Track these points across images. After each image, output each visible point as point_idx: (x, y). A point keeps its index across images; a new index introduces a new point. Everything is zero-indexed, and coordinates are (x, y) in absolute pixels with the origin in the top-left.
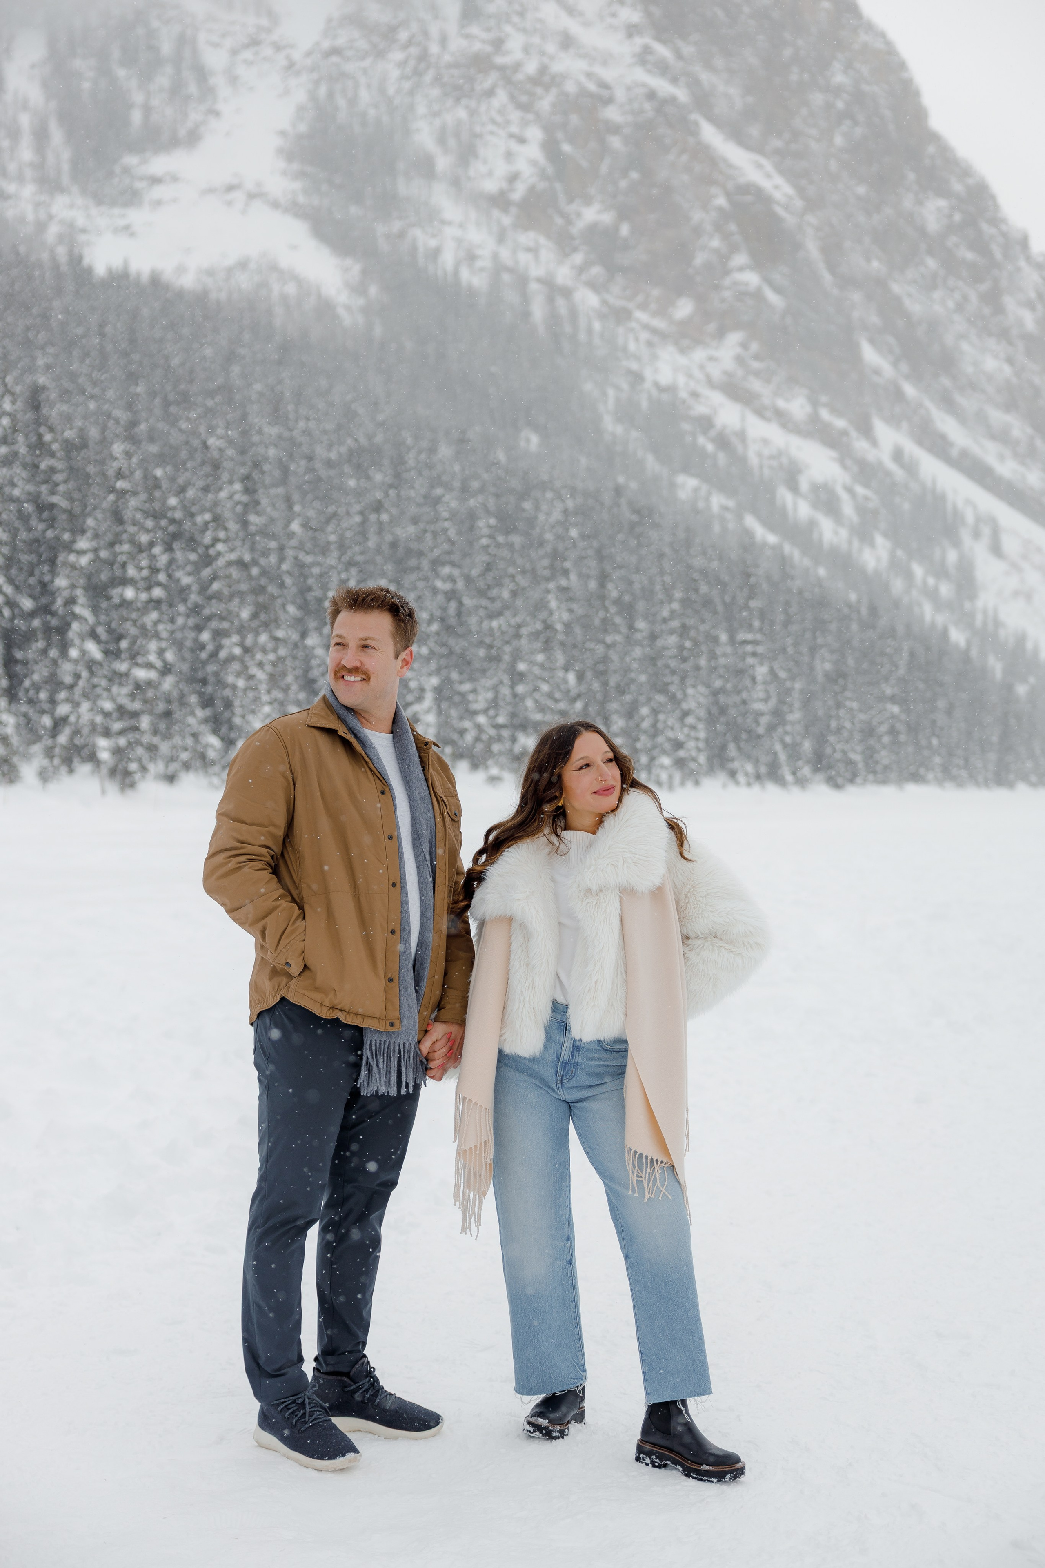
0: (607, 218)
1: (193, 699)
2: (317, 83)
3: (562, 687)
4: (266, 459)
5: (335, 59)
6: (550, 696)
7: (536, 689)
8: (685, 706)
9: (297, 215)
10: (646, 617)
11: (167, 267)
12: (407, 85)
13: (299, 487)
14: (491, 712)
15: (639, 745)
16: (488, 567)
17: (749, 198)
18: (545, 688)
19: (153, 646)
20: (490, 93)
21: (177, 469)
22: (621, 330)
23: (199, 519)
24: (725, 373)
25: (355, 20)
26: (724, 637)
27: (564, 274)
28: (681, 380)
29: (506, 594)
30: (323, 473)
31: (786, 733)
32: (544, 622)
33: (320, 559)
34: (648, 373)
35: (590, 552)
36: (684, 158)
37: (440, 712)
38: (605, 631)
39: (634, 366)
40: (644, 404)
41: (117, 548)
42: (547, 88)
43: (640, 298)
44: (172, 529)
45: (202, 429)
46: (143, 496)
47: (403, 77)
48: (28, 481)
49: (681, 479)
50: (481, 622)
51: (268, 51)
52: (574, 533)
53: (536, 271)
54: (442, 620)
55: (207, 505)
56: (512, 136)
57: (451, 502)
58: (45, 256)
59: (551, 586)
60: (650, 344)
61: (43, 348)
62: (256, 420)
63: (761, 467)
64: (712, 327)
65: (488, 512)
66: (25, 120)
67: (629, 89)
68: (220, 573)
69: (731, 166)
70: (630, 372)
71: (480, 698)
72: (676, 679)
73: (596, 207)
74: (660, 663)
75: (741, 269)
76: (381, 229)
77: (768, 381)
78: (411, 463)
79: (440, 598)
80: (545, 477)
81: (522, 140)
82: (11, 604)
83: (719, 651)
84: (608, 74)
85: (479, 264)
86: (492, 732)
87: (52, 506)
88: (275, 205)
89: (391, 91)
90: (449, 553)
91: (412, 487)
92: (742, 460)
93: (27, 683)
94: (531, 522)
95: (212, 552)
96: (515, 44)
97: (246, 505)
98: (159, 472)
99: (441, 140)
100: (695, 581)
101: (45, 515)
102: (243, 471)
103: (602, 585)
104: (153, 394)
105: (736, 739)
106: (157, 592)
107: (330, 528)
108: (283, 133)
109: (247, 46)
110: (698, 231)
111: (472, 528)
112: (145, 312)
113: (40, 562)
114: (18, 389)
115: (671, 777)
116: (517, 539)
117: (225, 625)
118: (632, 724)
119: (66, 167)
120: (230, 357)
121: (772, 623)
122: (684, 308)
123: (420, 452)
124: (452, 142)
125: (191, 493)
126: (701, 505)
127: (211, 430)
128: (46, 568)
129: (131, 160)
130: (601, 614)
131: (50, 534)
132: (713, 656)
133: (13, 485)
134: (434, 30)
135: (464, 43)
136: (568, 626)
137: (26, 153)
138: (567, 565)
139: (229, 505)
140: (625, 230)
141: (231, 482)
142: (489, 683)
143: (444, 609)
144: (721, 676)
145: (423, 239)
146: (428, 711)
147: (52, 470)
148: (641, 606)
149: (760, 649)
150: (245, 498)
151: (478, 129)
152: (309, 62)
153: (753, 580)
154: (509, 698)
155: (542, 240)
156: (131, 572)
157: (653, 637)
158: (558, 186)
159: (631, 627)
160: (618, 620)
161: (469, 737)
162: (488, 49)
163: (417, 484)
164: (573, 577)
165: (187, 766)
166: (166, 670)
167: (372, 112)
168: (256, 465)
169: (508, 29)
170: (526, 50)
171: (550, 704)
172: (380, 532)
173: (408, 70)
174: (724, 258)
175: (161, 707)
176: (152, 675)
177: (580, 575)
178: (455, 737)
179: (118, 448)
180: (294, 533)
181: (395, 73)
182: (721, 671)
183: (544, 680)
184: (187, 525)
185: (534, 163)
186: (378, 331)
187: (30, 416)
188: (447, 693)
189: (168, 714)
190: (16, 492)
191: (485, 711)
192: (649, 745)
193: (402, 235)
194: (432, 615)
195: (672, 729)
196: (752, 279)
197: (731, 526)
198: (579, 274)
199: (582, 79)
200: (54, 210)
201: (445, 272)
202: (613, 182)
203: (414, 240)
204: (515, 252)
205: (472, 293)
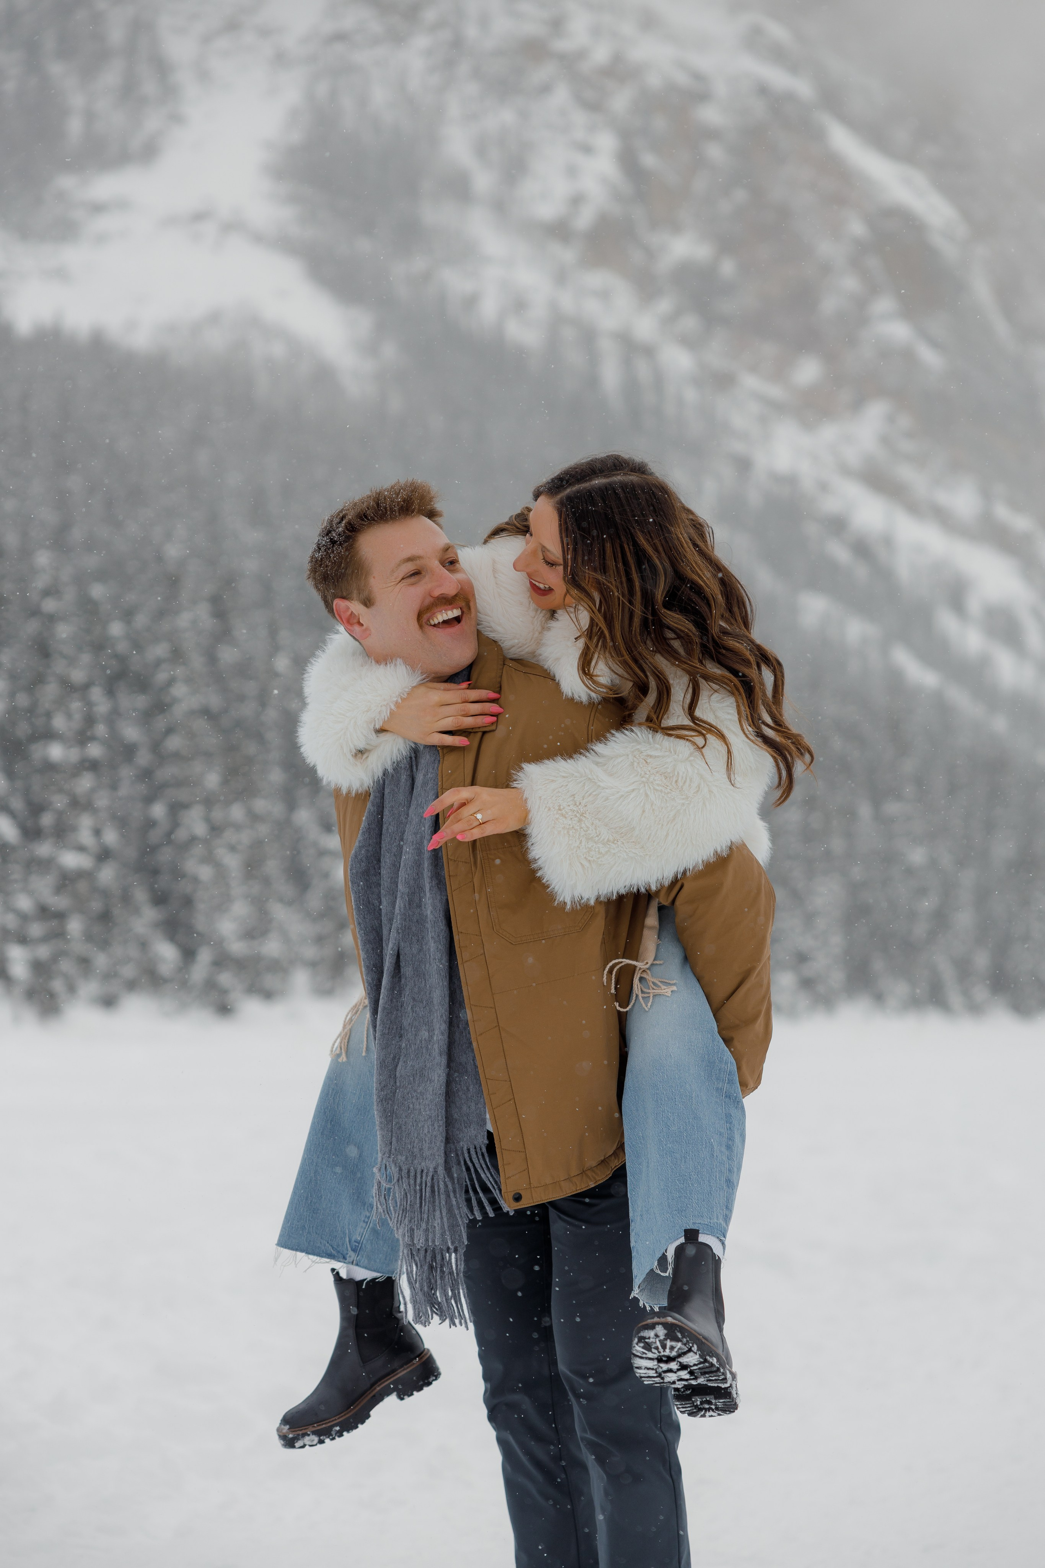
0: (704, 252)
1: (141, 894)
2: (315, 78)
4: (242, 574)
5: (339, 47)
8: (811, 906)
9: (287, 252)
11: (113, 322)
12: (435, 80)
17: (895, 225)
19: (86, 822)
20: (546, 89)
21: (122, 586)
22: (722, 401)
23: (151, 654)
24: (866, 456)
26: (865, 811)
27: (645, 327)
28: (805, 467)
34: (759, 458)
36: (807, 171)
39: (740, 448)
40: (755, 500)
41: (40, 691)
42: (622, 82)
43: (749, 357)
44: (115, 666)
45: (156, 533)
46: (77, 623)
47: (429, 69)
49: (805, 599)
53: (607, 323)
55: (162, 633)
56: (575, 144)
60: (762, 419)
63: (915, 584)
64: (846, 395)
67: (732, 82)
68: (178, 724)
69: (868, 181)
70: (734, 456)
73: (688, 236)
75: (885, 318)
76: (397, 269)
77: (923, 467)
81: (588, 151)
83: (858, 829)
84: (703, 62)
85: (531, 314)
88: (258, 238)
89: (414, 87)
92: (889, 574)
95: (167, 696)
96: (580, 24)
97: (215, 634)
98: (98, 591)
99: (481, 151)
104: (91, 488)
105: (884, 950)
106: (95, 751)
108: (270, 145)
109: (222, 31)
110: (825, 268)
112: (83, 381)
117: (185, 795)
120: (197, 439)
122: (808, 371)
124: (495, 154)
125: (141, 620)
126: (833, 634)
127: (169, 534)
129: (67, 182)
132: (850, 837)
134: (472, 8)
135: (510, 23)
139: (192, 633)
140: (727, 266)
141: (194, 603)
144: (861, 864)
145: (455, 282)
150: (213, 625)
151: (529, 136)
152: (304, 50)
153: (903, 732)
155: (616, 282)
156: (59, 722)
158: (637, 210)
162: (544, 31)
165: (131, 986)
166: (104, 855)
167: (388, 116)
168: (229, 581)
170: (595, 32)
174: (862, 304)
175: (96, 905)
176: (85, 861)
179: (43, 559)
181: (417, 64)
184: (135, 661)
185: (605, 181)
186: (395, 404)
189: (106, 915)
193: (426, 277)
196: (900, 331)
197: (874, 663)
198: (666, 327)
199: (669, 68)
201: (484, 325)
202: (714, 205)
203: (443, 283)
204: (578, 298)
205: (520, 353)
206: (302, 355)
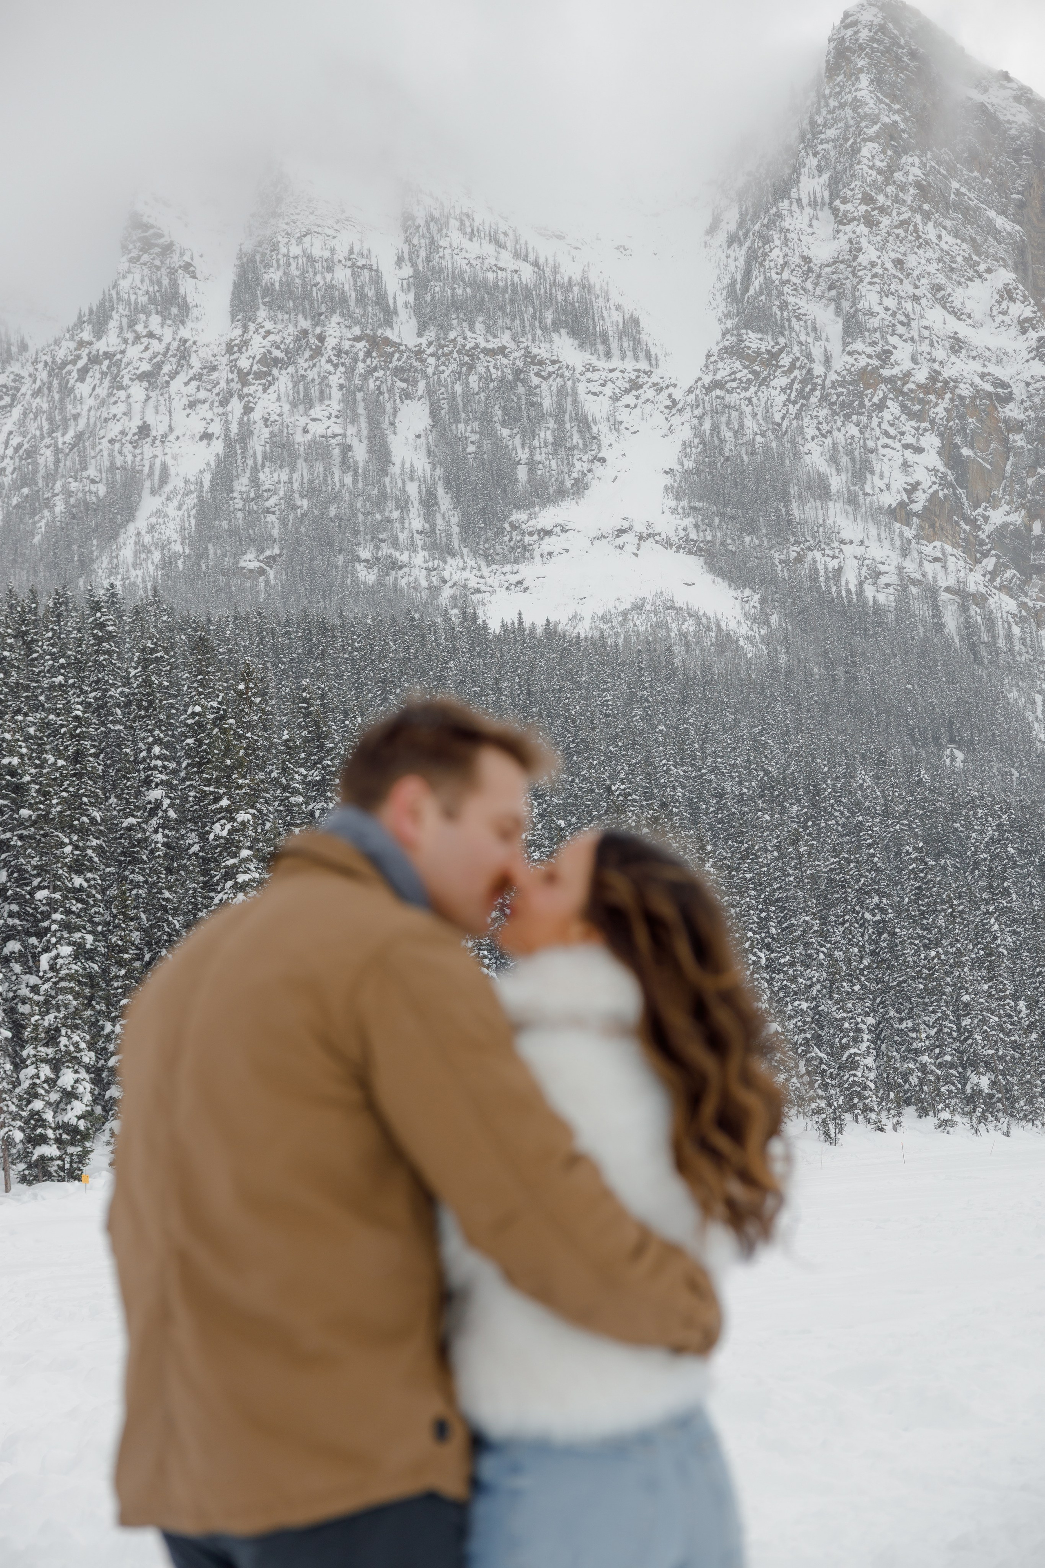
0: (1017, 518)
2: (700, 418)
3: (1015, 1019)
5: (718, 392)
7: (984, 1021)
9: (690, 552)
11: (561, 618)
12: (793, 409)
13: (711, 828)
14: (937, 1051)
18: (994, 1019)
25: (736, 351)
27: (975, 581)
29: (941, 922)
30: (735, 810)
33: (737, 899)
35: (1031, 869)
37: (880, 1054)
42: (940, 396)
45: (606, 776)
50: (917, 953)
51: (650, 393)
52: (1012, 850)
54: (874, 953)
56: (906, 446)
57: (874, 827)
58: (439, 619)
59: (991, 908)
62: (663, 762)
65: (915, 835)
66: (412, 489)
67: (1028, 384)
76: (778, 556)
78: (828, 791)
79: (871, 929)
80: (974, 794)
81: (919, 450)
84: (1003, 373)
85: (883, 580)
86: (939, 1072)
88: (668, 544)
89: (778, 418)
90: (877, 882)
91: (830, 816)
94: (962, 842)
96: (902, 355)
99: (833, 459)
102: (651, 815)
109: (627, 391)
111: (898, 854)
112: (543, 664)
116: (948, 862)
119: (456, 530)
120: (631, 700)
124: (845, 460)
129: (520, 516)
134: (817, 352)
136: (1015, 951)
137: (416, 522)
138: (1007, 884)
142: (931, 1019)
143: (876, 943)
145: (822, 561)
146: (867, 1053)
151: (871, 444)
152: (692, 398)
154: (955, 1034)
155: (949, 549)
158: (960, 491)
161: (914, 1080)
162: (875, 362)
163: (837, 814)
164: (1014, 897)
169: (894, 340)
170: (914, 360)
171: (1002, 1036)
172: (800, 866)
177: (1022, 895)
178: (900, 1080)
183: (992, 1011)
186: (783, 659)
188: (885, 1033)
191: (929, 1050)
193: (800, 559)
194: (863, 949)
198: (992, 580)
199: (977, 380)
200: (446, 575)
201: (848, 591)
202: (1021, 481)
203: (815, 562)
204: (921, 564)
205: (877, 608)
206: (709, 629)
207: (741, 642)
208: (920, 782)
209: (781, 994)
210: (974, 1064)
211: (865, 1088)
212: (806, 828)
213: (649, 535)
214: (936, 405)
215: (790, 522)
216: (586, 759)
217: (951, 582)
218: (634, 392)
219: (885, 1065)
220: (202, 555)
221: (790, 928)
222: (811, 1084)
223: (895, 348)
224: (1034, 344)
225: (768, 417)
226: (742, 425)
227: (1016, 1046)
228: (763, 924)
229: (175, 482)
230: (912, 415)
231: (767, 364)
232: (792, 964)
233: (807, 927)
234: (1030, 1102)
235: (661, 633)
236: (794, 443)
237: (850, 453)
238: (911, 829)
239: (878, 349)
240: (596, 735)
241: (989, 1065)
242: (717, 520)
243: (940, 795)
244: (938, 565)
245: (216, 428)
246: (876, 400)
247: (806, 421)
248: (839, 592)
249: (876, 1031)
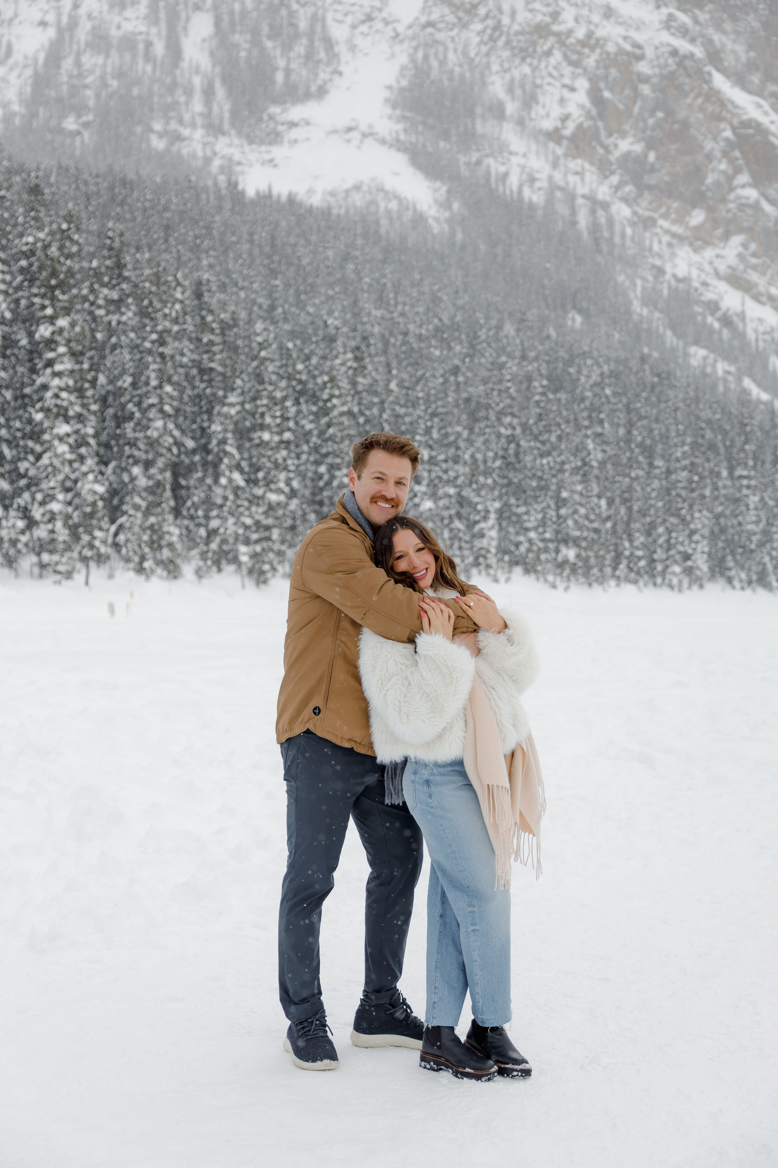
0: (638, 148)
1: (312, 517)
2: (416, 49)
3: (597, 511)
4: (372, 334)
5: (430, 30)
6: (587, 517)
7: (576, 512)
8: (692, 526)
9: (399, 150)
10: (663, 457)
11: (300, 190)
12: (484, 49)
13: (397, 356)
14: (541, 530)
15: (656, 556)
16: (540, 418)
17: (750, 131)
18: (582, 511)
19: (283, 476)
20: (548, 53)
21: (303, 342)
22: (647, 235)
23: (319, 381)
24: (730, 267)
26: (725, 473)
27: (603, 192)
28: (695, 273)
29: (553, 439)
30: (415, 346)
31: (773, 549)
32: (583, 460)
33: (411, 410)
34: (668, 268)
35: (620, 406)
36: (700, 101)
37: (501, 529)
38: (631, 467)
39: (658, 262)
40: (665, 292)
41: (258, 402)
42: (592, 49)
43: (663, 210)
44: (299, 388)
45: (323, 312)
46: (278, 364)
47: (482, 43)
48: (192, 351)
49: (693, 350)
50: (535, 460)
51: (378, 25)
52: (608, 391)
53: (581, 190)
54: (504, 457)
55: (326, 369)
56: (564, 86)
57: (513, 367)
58: (210, 183)
59: (589, 432)
60: (670, 245)
61: (207, 252)
62: (366, 305)
63: (757, 340)
64: (720, 231)
65: (541, 375)
66: (197, 81)
67: (657, 48)
68: (335, 421)
69: (736, 107)
70: (654, 266)
71: (532, 518)
72: (686, 505)
73: (630, 139)
74: (674, 493)
75: (743, 186)
76: (462, 159)
77: (764, 274)
78: (483, 337)
79: (503, 440)
80: (586, 348)
81: (573, 89)
82: (178, 444)
83: (720, 484)
84: (640, 37)
85: (538, 184)
86: (541, 545)
87: (212, 369)
88: (383, 142)
89: (472, 54)
90: (510, 406)
91: (483, 355)
92: (743, 335)
93: (189, 503)
94: (575, 382)
95: (329, 405)
96: (568, 16)
97: (355, 369)
98: (290, 345)
99: (510, 90)
100: (702, 429)
101: (206, 377)
102: (353, 344)
103: (629, 432)
104: (287, 286)
105: (733, 553)
106: (287, 435)
107: (419, 388)
108: (389, 87)
109: (363, 22)
110: (709, 157)
111: (528, 388)
112: (284, 224)
113: (201, 413)
114: (186, 283)
115: (680, 582)
116: (563, 396)
117: (338, 461)
118: (650, 540)
119: (227, 115)
120: (346, 257)
121: (763, 463)
122: (698, 217)
123: (490, 329)
124: (518, 92)
125: (314, 361)
126: (709, 370)
127: (330, 313)
128: (205, 417)
129: (275, 109)
130: (628, 454)
131: (208, 391)
132: (716, 488)
133: (182, 354)
134: (506, 6)
135: (529, 15)
136: (602, 464)
137: (198, 106)
138: (602, 416)
139: (343, 369)
140: (652, 157)
141: (345, 353)
142: (539, 507)
143: (506, 450)
144: (721, 504)
145: (495, 166)
146: (492, 528)
147: (211, 343)
148: (659, 448)
149: (753, 483)
150: (355, 365)
151: (538, 81)
152: (410, 32)
153: (748, 429)
154: (554, 519)
155: (587, 166)
156: (268, 420)
157: (669, 472)
158: (600, 124)
159: (651, 465)
160: (641, 458)
162: (548, 19)
163: (487, 354)
164: (606, 425)
166: (293, 494)
167: (457, 69)
168: (365, 338)
169: (563, 4)
170: (577, 20)
171: (587, 523)
172: (457, 390)
173: (486, 38)
174: (730, 179)
175: (289, 522)
176: (282, 498)
177: (612, 424)
178: (513, 548)
179: (259, 326)
180: (392, 391)
181: (476, 40)
182: (722, 499)
183: (581, 505)
184: (310, 386)
185: (582, 106)
186: (459, 237)
187: (196, 302)
188: (506, 515)
189: (293, 528)
190: (185, 360)
191: (536, 528)
192: (664, 556)
193: (478, 163)
194: (496, 454)
195: (682, 544)
196: (752, 194)
197: (732, 386)
198: (616, 192)
199: (621, 41)
200: (217, 148)
201: (512, 191)
202: (645, 121)
203: (489, 167)
204: (565, 175)
205: (532, 207)
206: (407, 209)
207: (431, 221)
208: (548, 337)
209: (436, 481)
210: (566, 541)
211: (488, 551)
212: (464, 363)
213: (371, 134)
214: (589, 57)
215: (474, 134)
216: (310, 299)
217: (586, 191)
218: (368, 24)
219: (504, 536)
220: (33, 115)
221: (446, 435)
222: (451, 546)
223: (563, 9)
224: (664, 17)
225: (465, 53)
226: (445, 57)
227: (596, 531)
228: (428, 431)
229: (17, 57)
230: (571, 63)
231: (468, 12)
232: (446, 461)
233: (459, 435)
234: (601, 570)
235: (373, 208)
236: (482, 75)
237: (522, 86)
238: (539, 370)
239: (551, 9)
240: (319, 281)
241: (576, 542)
242: (420, 128)
243: (562, 346)
244: (577, 178)
245: (51, 18)
246: (546, 48)
247: (493, 59)
248: (504, 190)
249: (500, 513)
